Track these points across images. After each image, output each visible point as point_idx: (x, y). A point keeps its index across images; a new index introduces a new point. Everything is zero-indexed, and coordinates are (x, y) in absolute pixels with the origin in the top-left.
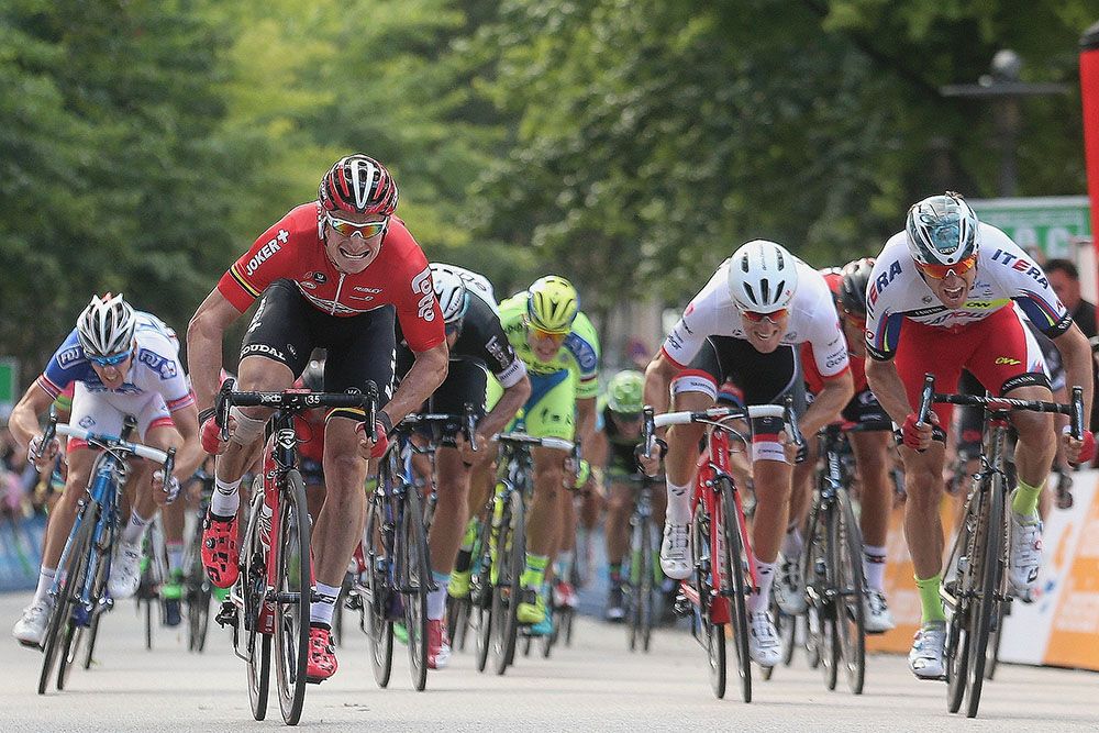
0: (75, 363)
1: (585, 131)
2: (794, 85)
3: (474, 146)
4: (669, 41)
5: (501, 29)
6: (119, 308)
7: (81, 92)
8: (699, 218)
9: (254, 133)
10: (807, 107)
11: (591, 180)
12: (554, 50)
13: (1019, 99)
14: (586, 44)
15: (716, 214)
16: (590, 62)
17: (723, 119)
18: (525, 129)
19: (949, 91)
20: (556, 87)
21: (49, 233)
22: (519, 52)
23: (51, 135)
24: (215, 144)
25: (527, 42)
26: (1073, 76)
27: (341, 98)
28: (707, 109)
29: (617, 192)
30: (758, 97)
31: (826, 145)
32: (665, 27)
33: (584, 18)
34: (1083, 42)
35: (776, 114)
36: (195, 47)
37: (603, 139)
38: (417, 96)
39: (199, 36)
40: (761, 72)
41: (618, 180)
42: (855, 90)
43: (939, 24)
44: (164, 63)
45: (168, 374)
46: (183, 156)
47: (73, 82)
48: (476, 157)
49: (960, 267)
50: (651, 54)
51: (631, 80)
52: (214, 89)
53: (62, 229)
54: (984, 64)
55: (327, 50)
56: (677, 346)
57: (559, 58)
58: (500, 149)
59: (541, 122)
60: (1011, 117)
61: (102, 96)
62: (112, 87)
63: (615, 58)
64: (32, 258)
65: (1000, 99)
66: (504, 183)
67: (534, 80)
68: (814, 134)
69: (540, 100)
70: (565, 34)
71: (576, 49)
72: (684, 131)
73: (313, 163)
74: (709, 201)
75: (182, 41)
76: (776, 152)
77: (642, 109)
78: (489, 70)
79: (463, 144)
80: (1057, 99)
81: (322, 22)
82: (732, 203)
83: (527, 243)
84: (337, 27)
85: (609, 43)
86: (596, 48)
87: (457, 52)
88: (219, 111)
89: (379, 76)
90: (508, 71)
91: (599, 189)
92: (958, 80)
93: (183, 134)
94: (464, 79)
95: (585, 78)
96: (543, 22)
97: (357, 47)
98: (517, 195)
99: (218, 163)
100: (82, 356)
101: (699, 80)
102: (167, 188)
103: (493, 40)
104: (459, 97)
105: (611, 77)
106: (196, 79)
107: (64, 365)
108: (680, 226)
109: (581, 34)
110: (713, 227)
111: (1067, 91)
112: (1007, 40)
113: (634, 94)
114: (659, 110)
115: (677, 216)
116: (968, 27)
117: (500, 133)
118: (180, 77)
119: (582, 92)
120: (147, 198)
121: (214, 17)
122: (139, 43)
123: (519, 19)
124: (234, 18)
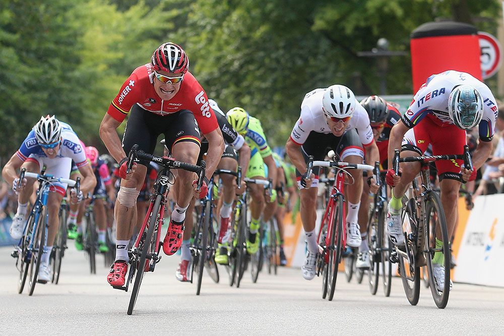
0: (34, 146)
1: (220, 69)
2: (301, 52)
4: (252, 35)
5: (187, 30)
6: (54, 122)
7: (24, 54)
8: (264, 102)
9: (92, 70)
10: (306, 60)
11: (222, 88)
12: (208, 38)
13: (388, 58)
14: (221, 36)
15: (271, 101)
16: (222, 42)
17: (274, 65)
19: (361, 54)
20: (209, 52)
21: (12, 108)
22: (195, 39)
23: (14, 70)
24: (77, 74)
25: (198, 35)
26: (408, 48)
27: (125, 57)
28: (267, 61)
29: (232, 93)
30: (287, 56)
31: (313, 75)
32: (251, 29)
33: (220, 25)
34: (412, 35)
35: (294, 63)
36: (69, 36)
37: (226, 72)
39: (70, 32)
40: (288, 47)
41: (232, 88)
42: (324, 54)
43: (357, 28)
44: (57, 43)
45: (77, 151)
46: (64, 79)
47: (21, 50)
50: (245, 39)
51: (238, 49)
52: (76, 53)
53: (17, 107)
54: (374, 44)
55: (120, 38)
56: (298, 138)
57: (210, 41)
59: (203, 66)
60: (384, 65)
61: (32, 55)
62: (36, 52)
63: (231, 41)
64: (6, 118)
65: (380, 57)
67: (200, 50)
68: (308, 70)
69: (204, 57)
70: (212, 32)
71: (217, 37)
72: (258, 69)
73: (114, 81)
74: (267, 96)
75: (63, 34)
76: (294, 77)
77: (242, 61)
80: (402, 57)
81: (118, 26)
82: (277, 97)
84: (124, 29)
85: (229, 35)
86: (225, 37)
87: (170, 39)
88: (78, 61)
89: (140, 48)
91: (225, 92)
92: (364, 50)
93: (64, 70)
95: (220, 49)
96: (204, 27)
97: (132, 37)
99: (78, 81)
100: (37, 143)
101: (264, 49)
102: (59, 91)
103: (184, 34)
105: (230, 48)
106: (69, 49)
107: (29, 147)
108: (257, 106)
109: (218, 31)
110: (269, 106)
111: (406, 54)
112: (383, 35)
113: (239, 55)
114: (249, 61)
115: (255, 102)
116: (368, 30)
118: (63, 48)
119: (218, 54)
120: (50, 95)
121: (76, 25)
122: (46, 35)
123: (194, 26)
124: (84, 25)
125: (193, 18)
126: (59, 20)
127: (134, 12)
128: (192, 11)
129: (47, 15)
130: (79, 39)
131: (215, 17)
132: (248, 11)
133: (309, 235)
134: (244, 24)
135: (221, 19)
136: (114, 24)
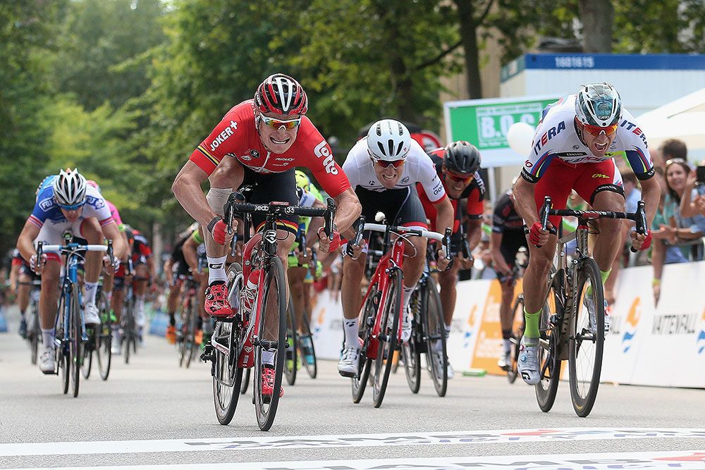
0: (50, 208)
3: (140, 171)
5: (150, 130)
12: (169, 137)
14: (181, 135)
16: (182, 141)
18: (158, 166)
20: (170, 150)
22: (157, 138)
25: (161, 135)
27: (92, 155)
33: (180, 125)
36: (39, 136)
38: (119, 154)
39: (39, 132)
44: (27, 141)
45: (100, 206)
48: (141, 176)
49: (609, 129)
52: (46, 152)
55: (87, 137)
57: (171, 140)
58: (150, 173)
59: (164, 163)
61: (3, 154)
62: (7, 150)
66: (151, 186)
67: (162, 148)
69: (166, 155)
70: (174, 131)
71: (177, 136)
75: (33, 133)
78: (146, 145)
79: (136, 171)
81: (85, 126)
83: (160, 207)
84: (91, 128)
85: (189, 135)
86: (185, 136)
87: (134, 138)
89: (105, 146)
90: (153, 145)
94: (136, 148)
95: (180, 147)
96: (165, 127)
97: (98, 136)
98: (155, 190)
103: (148, 134)
104: (135, 154)
106: (39, 148)
107: (45, 209)
109: (179, 131)
117: (149, 167)
118: (34, 147)
119: (179, 152)
120: (21, 192)
121: (45, 124)
122: (17, 134)
123: (157, 126)
124: (53, 125)
125: (155, 119)
126: (29, 121)
127: (100, 112)
128: (155, 113)
129: (19, 116)
130: (48, 139)
131: (176, 117)
132: (207, 110)
133: (350, 324)
134: (202, 124)
135: (182, 119)
136: (81, 123)
